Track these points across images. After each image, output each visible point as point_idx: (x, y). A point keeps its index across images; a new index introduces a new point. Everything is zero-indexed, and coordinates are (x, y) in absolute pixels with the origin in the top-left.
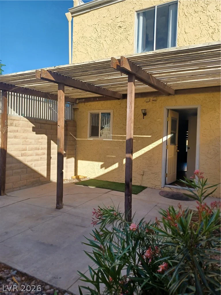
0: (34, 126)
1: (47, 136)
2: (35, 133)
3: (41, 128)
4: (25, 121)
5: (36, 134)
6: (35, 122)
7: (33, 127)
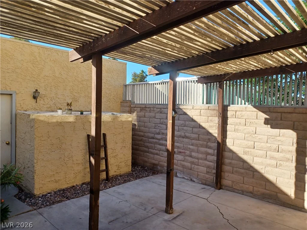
0: (268, 117)
1: (295, 132)
2: (269, 126)
3: (281, 120)
4: (252, 111)
5: (272, 127)
6: (270, 112)
7: (266, 119)
